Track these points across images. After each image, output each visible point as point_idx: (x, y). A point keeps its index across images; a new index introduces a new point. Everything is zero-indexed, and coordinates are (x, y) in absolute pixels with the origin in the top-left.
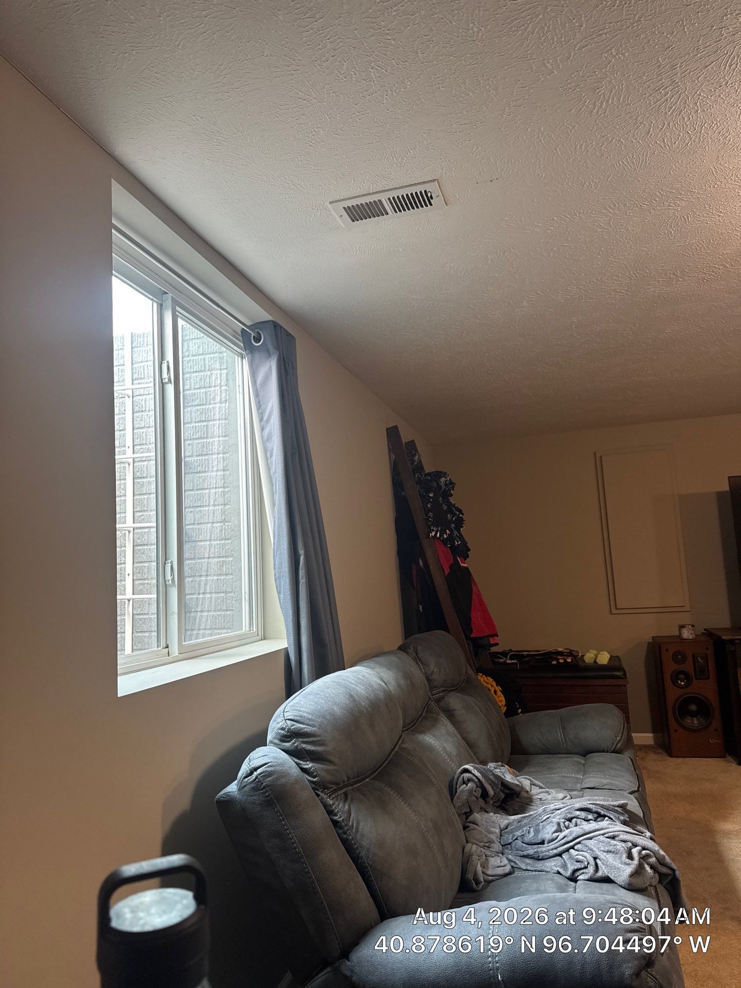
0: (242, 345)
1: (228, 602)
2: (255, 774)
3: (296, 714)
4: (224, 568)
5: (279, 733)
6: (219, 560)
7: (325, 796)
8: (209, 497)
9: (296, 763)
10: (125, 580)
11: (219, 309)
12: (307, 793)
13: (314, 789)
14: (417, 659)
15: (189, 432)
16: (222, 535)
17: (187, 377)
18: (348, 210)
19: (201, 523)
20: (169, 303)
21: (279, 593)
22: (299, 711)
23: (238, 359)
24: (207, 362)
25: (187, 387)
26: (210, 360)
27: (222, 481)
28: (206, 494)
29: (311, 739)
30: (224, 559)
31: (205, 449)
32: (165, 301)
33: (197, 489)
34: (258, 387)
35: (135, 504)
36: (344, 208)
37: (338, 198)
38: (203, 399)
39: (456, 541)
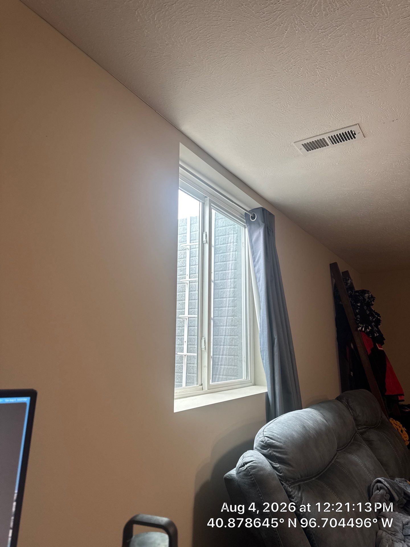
0: (245, 221)
1: (235, 361)
2: (246, 466)
3: (270, 434)
4: (234, 342)
5: (261, 444)
6: (231, 337)
7: (286, 486)
8: (226, 302)
9: (270, 463)
10: (183, 344)
11: (233, 204)
12: (276, 482)
13: (280, 480)
14: (348, 407)
15: (217, 267)
16: (232, 323)
17: (217, 239)
18: (305, 146)
19: (222, 316)
20: (207, 202)
21: (263, 359)
22: (272, 432)
23: (243, 228)
24: (227, 230)
25: (217, 244)
26: (229, 229)
27: (233, 294)
28: (224, 300)
29: (279, 450)
30: (234, 337)
31: (225, 276)
32: (206, 201)
33: (220, 298)
34: (253, 243)
35: (189, 305)
36: (302, 145)
37: (299, 140)
38: (224, 250)
39: (375, 334)
